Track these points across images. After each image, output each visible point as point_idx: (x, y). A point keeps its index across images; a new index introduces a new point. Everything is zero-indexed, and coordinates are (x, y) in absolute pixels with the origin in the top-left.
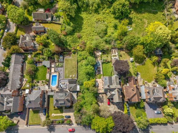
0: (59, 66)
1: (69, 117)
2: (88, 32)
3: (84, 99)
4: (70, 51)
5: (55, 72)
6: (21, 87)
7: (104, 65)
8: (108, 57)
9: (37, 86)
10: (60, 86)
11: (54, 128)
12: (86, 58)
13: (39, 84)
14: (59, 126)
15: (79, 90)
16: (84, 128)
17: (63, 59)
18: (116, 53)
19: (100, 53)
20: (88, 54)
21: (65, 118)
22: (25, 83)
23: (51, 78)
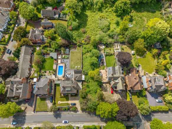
0: (65, 58)
1: (75, 104)
2: (92, 28)
3: (89, 88)
4: (75, 45)
5: (61, 63)
6: (29, 76)
7: (108, 57)
8: (110, 50)
9: (44, 76)
10: (66, 76)
11: (60, 114)
12: (91, 51)
13: (46, 74)
14: (65, 113)
15: (84, 79)
16: (89, 115)
17: (69, 52)
18: (119, 46)
19: (104, 47)
20: (92, 47)
21: (70, 106)
22: (33, 72)
23: (58, 68)
